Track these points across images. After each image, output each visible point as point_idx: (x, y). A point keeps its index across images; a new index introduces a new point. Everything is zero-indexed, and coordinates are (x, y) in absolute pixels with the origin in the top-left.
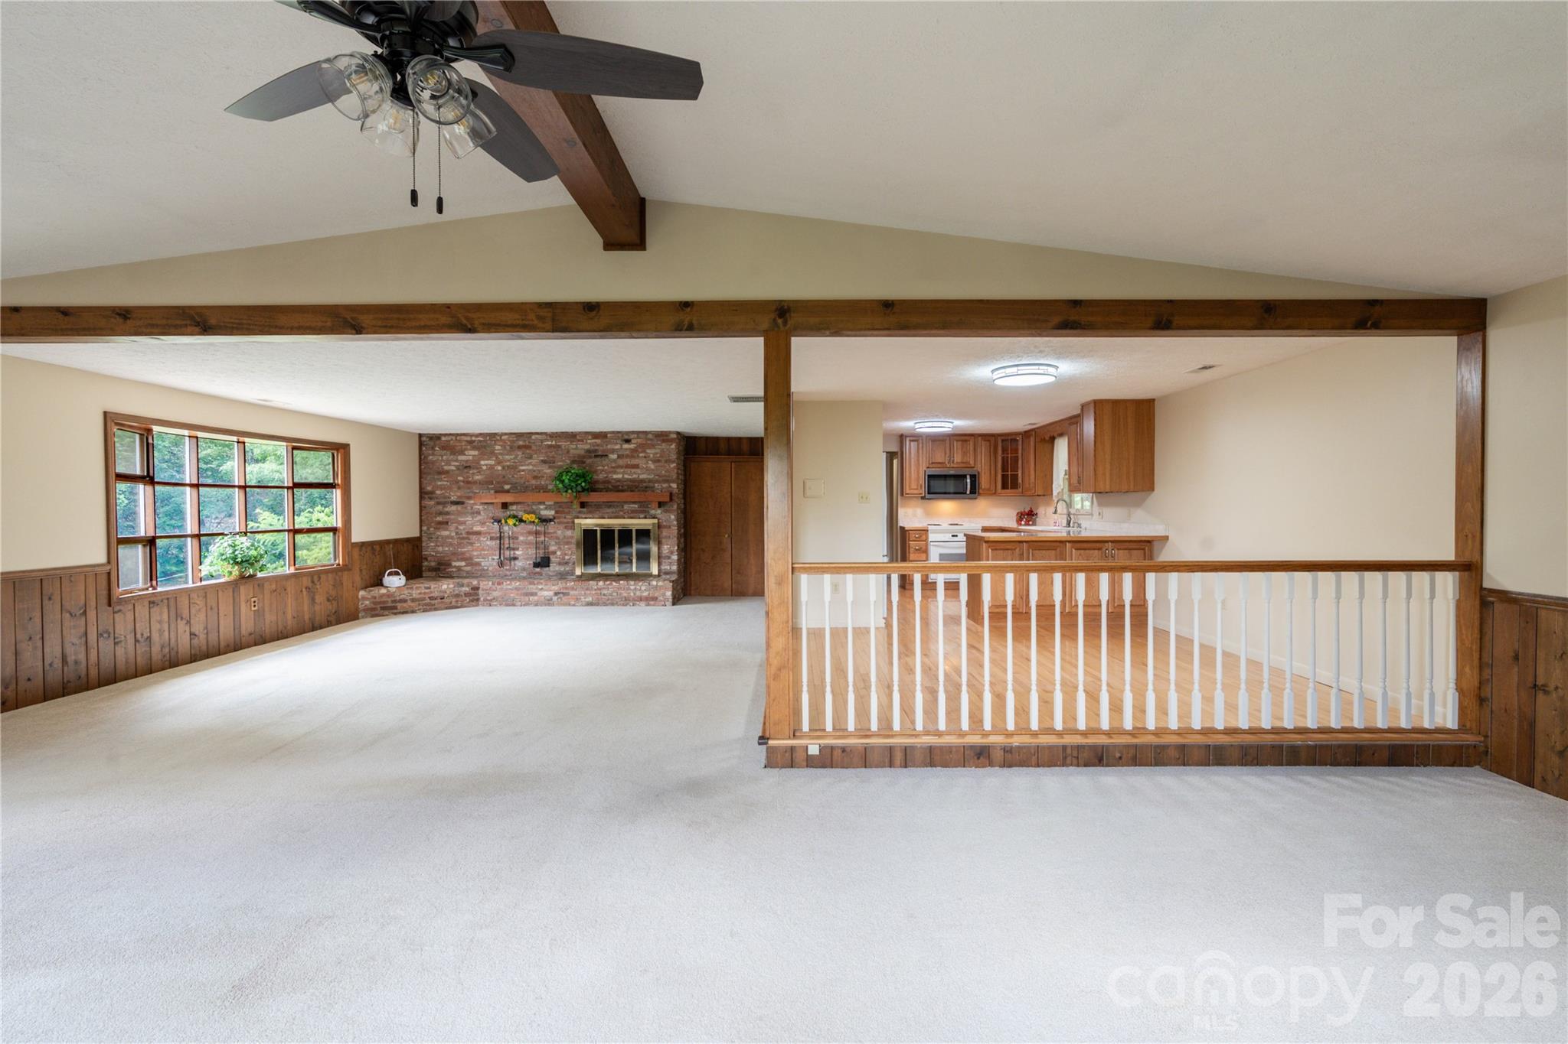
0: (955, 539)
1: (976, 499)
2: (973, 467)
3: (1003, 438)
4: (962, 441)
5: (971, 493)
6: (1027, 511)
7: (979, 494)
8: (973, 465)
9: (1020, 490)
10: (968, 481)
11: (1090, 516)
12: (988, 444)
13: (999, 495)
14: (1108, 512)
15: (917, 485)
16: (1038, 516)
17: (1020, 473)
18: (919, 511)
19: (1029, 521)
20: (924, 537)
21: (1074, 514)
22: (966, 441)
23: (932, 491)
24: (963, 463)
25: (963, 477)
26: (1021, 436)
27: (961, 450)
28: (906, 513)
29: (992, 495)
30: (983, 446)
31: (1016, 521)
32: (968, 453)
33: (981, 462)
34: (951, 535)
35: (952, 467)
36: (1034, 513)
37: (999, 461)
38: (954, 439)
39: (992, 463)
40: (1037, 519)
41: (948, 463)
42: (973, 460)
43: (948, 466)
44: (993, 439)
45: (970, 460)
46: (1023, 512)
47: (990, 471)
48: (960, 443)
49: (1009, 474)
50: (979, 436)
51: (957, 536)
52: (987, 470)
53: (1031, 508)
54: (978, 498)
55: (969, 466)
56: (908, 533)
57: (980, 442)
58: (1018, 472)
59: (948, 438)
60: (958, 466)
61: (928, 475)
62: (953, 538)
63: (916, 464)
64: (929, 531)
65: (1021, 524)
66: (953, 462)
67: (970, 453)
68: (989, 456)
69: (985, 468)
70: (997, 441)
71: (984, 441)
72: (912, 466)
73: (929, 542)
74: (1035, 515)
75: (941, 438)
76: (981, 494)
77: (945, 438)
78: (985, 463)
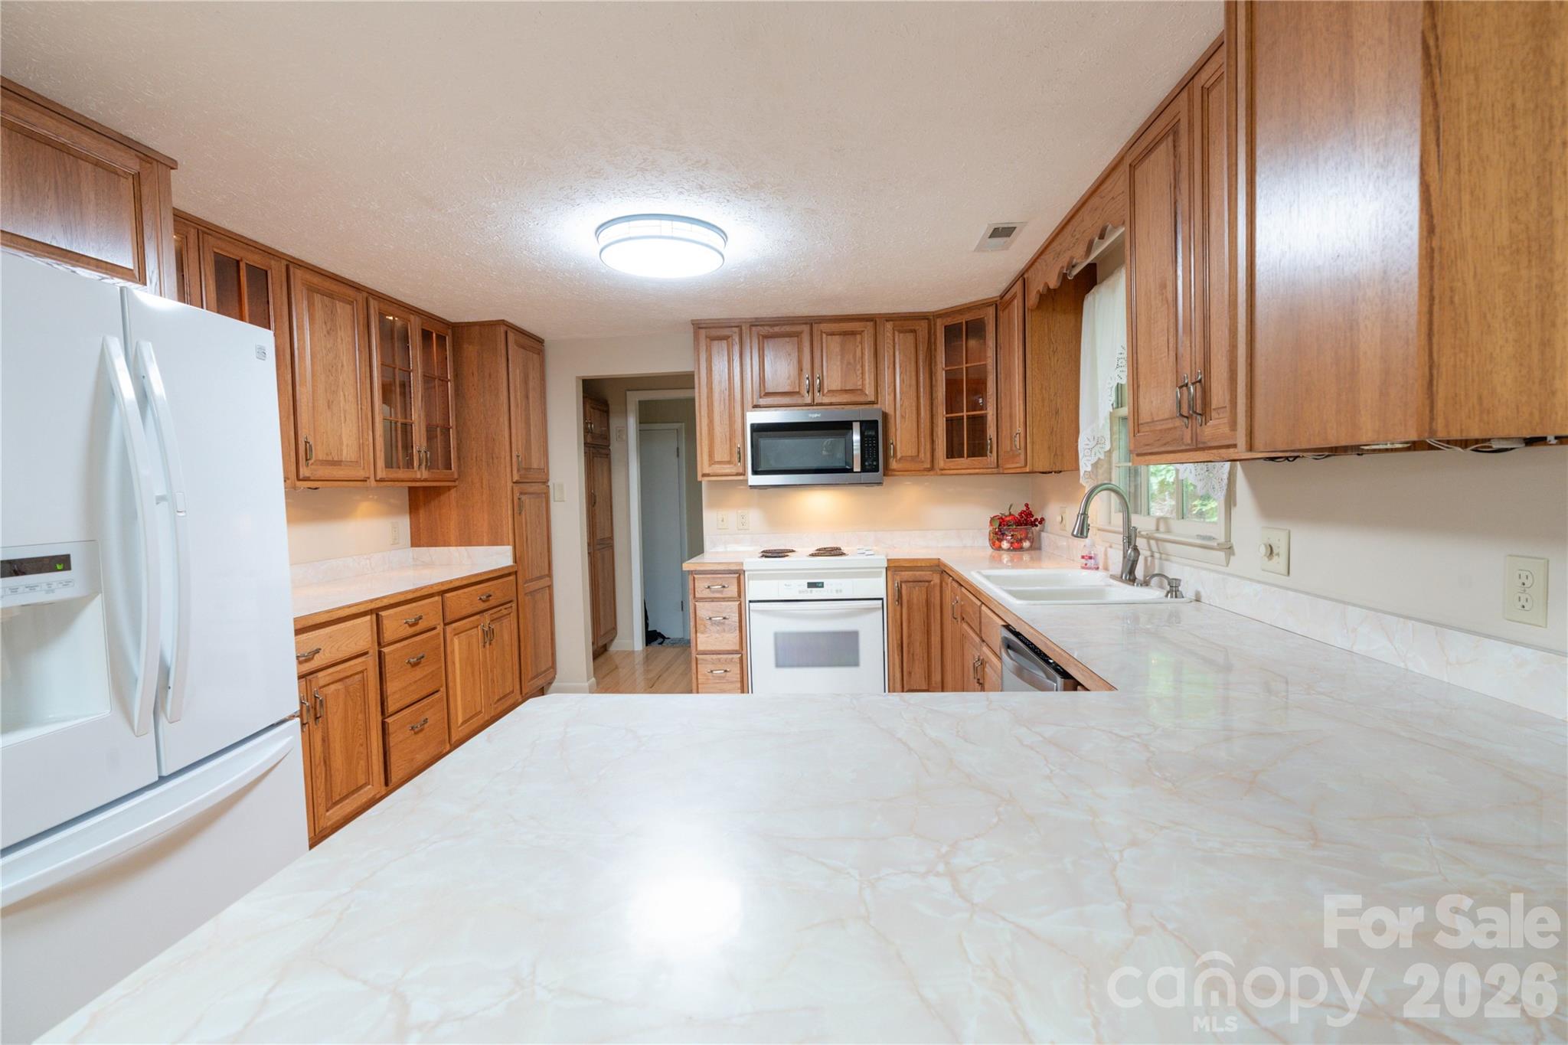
0: (816, 593)
1: (880, 484)
2: (872, 403)
3: (949, 321)
4: (845, 334)
5: (864, 469)
6: (1017, 511)
7: (887, 471)
8: (872, 398)
9: (992, 458)
10: (856, 438)
11: (1221, 555)
12: (910, 337)
13: (943, 472)
15: (731, 454)
16: (1047, 523)
17: (991, 411)
18: (754, 516)
19: (1020, 541)
20: (740, 590)
21: (1149, 538)
22: (853, 333)
23: (762, 467)
24: (846, 391)
25: (845, 426)
26: (991, 311)
27: (839, 357)
28: (723, 521)
29: (926, 473)
30: (897, 347)
31: (987, 543)
32: (859, 367)
33: (892, 387)
34: (805, 582)
35: (818, 405)
36: (1036, 520)
37: (939, 383)
38: (822, 332)
39: (922, 390)
40: (1043, 534)
41: (808, 392)
42: (869, 383)
43: (808, 400)
44: (922, 327)
45: (863, 384)
46: (1006, 516)
47: (915, 412)
48: (837, 338)
49: (963, 416)
50: (887, 321)
51: (822, 587)
52: (907, 411)
53: (1027, 505)
54: (886, 480)
55: (862, 399)
56: (694, 578)
57: (889, 335)
58: (986, 409)
59: (806, 329)
60: (834, 400)
61: (752, 426)
62: (811, 591)
63: (727, 398)
64: (746, 574)
65: (1000, 547)
66: (819, 391)
67: (863, 366)
68: (914, 374)
69: (901, 406)
70: (933, 331)
71: (900, 332)
72: (716, 404)
73: (747, 602)
74: (1037, 523)
75: (787, 329)
76: (894, 470)
77: (798, 328)
78: (902, 392)
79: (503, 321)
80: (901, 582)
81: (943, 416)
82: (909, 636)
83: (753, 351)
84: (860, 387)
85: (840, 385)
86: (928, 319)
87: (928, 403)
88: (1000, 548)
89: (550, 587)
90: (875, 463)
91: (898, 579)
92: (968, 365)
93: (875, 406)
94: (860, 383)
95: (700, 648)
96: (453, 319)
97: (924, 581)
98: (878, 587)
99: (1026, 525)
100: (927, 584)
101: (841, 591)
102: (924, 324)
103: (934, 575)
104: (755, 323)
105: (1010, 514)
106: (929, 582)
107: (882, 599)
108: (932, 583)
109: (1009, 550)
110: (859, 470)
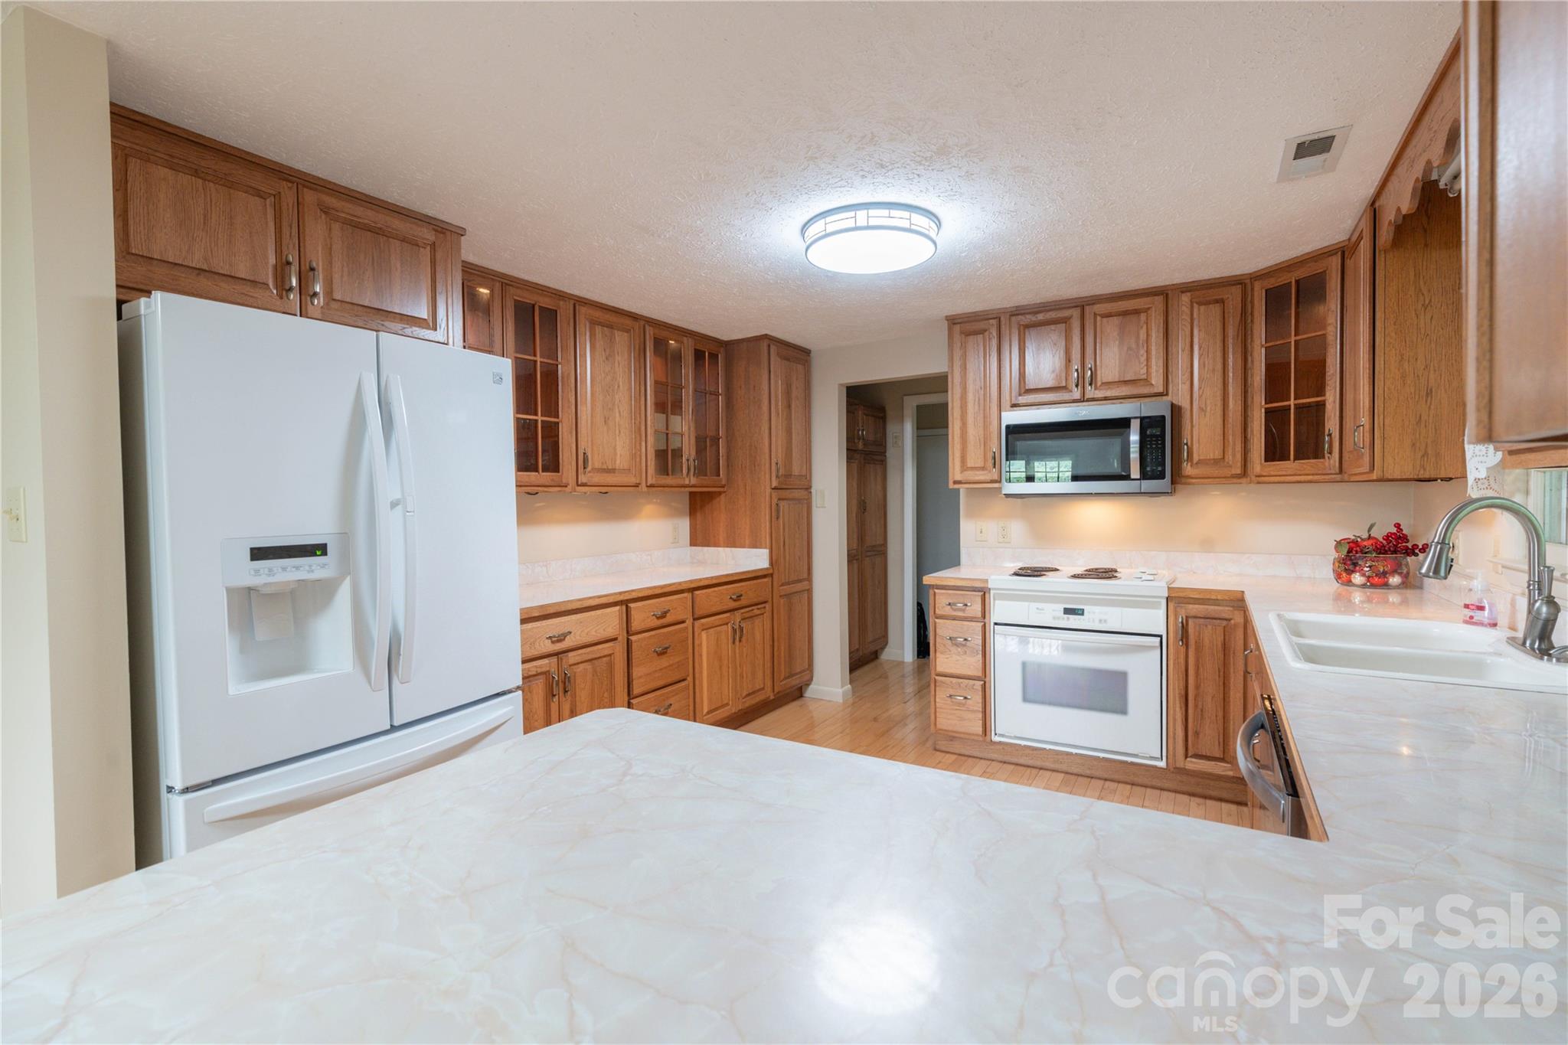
0: (1074, 621)
1: (1168, 493)
2: (1160, 395)
3: (1272, 283)
4: (1125, 313)
5: (1144, 476)
6: (1379, 533)
7: (1178, 478)
8: (1161, 389)
9: (1332, 460)
10: (1134, 438)
12: (1216, 310)
13: (1260, 479)
15: (985, 458)
17: (1331, 398)
19: (1385, 575)
20: (975, 609)
22: (1137, 312)
24: (1126, 382)
25: (1123, 424)
26: (1336, 261)
27: (1117, 342)
28: (981, 532)
29: (1235, 480)
30: (1196, 323)
31: (1332, 575)
32: (1143, 352)
33: (1188, 375)
34: (1061, 607)
35: (1089, 400)
36: (1415, 546)
37: (1257, 363)
38: (1095, 314)
39: (1231, 375)
41: (1077, 386)
42: (1157, 371)
43: (1076, 395)
44: (1234, 296)
45: (1148, 373)
46: (1362, 539)
47: (1219, 403)
48: (1116, 320)
49: (1290, 406)
50: (1182, 292)
51: (1083, 614)
52: (1208, 402)
53: (1398, 526)
54: (1180, 489)
55: (1145, 390)
56: (935, 593)
57: (1186, 309)
58: (1324, 395)
59: (1076, 313)
60: (1109, 393)
61: (1008, 427)
62: (1068, 618)
63: (982, 398)
64: (991, 591)
65: (1351, 581)
66: (1091, 384)
67: (1148, 352)
68: (1219, 354)
69: (1200, 397)
70: (1249, 299)
71: (1200, 304)
72: (970, 405)
73: (992, 624)
74: (1417, 551)
75: (1053, 315)
76: (1189, 477)
77: (1066, 313)
78: (1201, 379)
79: (766, 335)
80: (1187, 617)
81: (1261, 407)
82: (1197, 687)
83: (1013, 344)
84: (1144, 377)
85: (1117, 373)
86: (1241, 284)
87: (1239, 391)
88: (1349, 583)
89: (810, 591)
90: (1160, 469)
91: (1182, 614)
92: (1298, 338)
93: (1164, 398)
94: (1144, 371)
95: (940, 669)
96: (725, 338)
97: (1220, 619)
98: (1155, 620)
99: (1395, 552)
100: (1224, 623)
101: (1105, 621)
102: (1237, 291)
103: (1236, 612)
104: (1017, 312)
105: (1370, 537)
106: (1230, 620)
107: (1161, 636)
108: (1232, 622)
109: (1364, 586)
110: (1138, 477)
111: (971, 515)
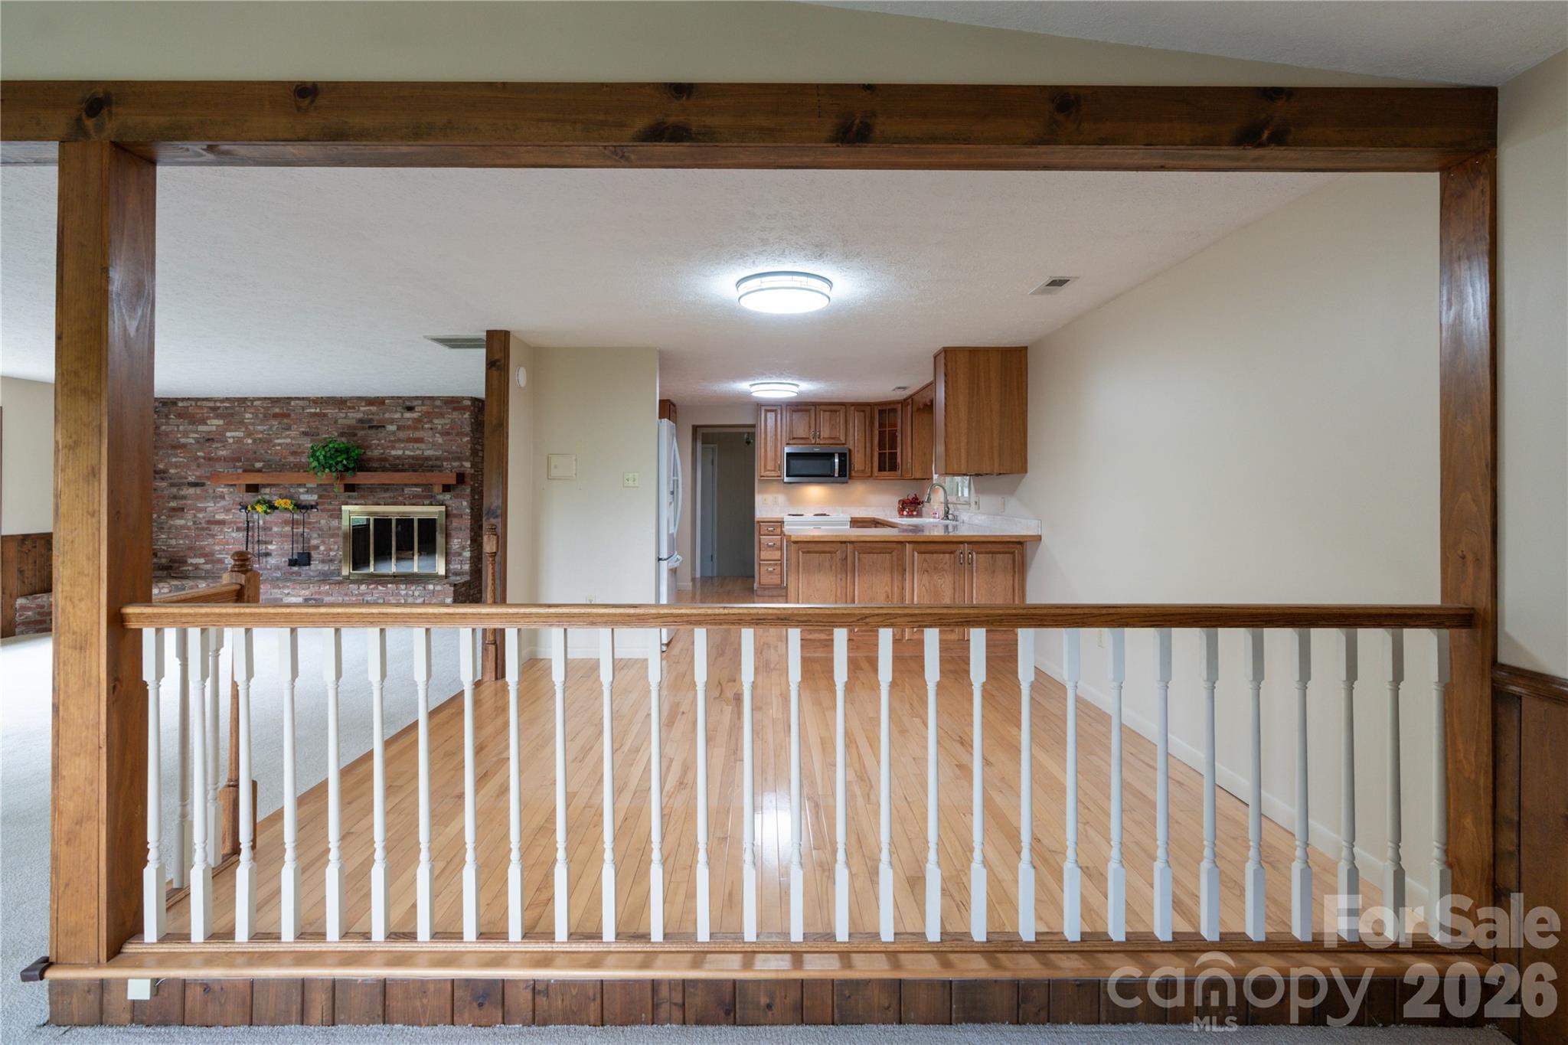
1: (847, 483)
2: (844, 444)
3: (880, 408)
4: (831, 411)
5: (839, 476)
6: (910, 498)
7: (851, 477)
8: (844, 442)
9: (899, 472)
10: (837, 460)
11: (967, 506)
12: (862, 414)
13: (876, 478)
14: (986, 500)
15: (775, 466)
17: (899, 451)
18: (781, 498)
19: (912, 511)
20: (778, 531)
22: (835, 411)
23: (791, 473)
24: (831, 438)
25: (831, 456)
26: (900, 405)
27: (828, 422)
28: (765, 500)
29: (868, 478)
30: (856, 418)
31: (897, 513)
32: (837, 427)
33: (853, 437)
35: (817, 444)
37: (875, 436)
39: (867, 439)
40: (923, 509)
41: (813, 438)
42: (843, 435)
43: (813, 442)
44: (868, 409)
45: (839, 435)
46: (905, 499)
47: (864, 449)
48: (828, 413)
49: (886, 452)
50: (852, 405)
52: (860, 448)
53: (916, 495)
54: (850, 481)
55: (838, 442)
56: (760, 525)
57: (852, 412)
58: (897, 450)
59: (813, 408)
60: (825, 442)
61: (787, 453)
63: (774, 440)
64: (785, 523)
66: (818, 438)
67: (840, 426)
68: (864, 430)
69: (858, 446)
70: (873, 412)
72: (768, 442)
73: (785, 537)
74: (920, 503)
75: (804, 408)
76: (853, 477)
77: (809, 407)
78: (858, 439)
81: (877, 451)
83: (787, 417)
86: (870, 405)
87: (870, 445)
92: (889, 428)
93: (845, 446)
95: (762, 559)
99: (914, 504)
104: (789, 404)
105: (908, 499)
109: (906, 515)
111: (759, 492)
